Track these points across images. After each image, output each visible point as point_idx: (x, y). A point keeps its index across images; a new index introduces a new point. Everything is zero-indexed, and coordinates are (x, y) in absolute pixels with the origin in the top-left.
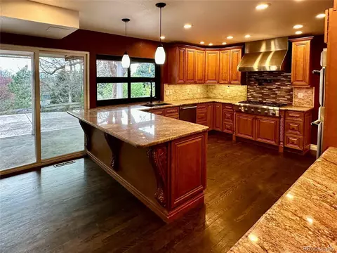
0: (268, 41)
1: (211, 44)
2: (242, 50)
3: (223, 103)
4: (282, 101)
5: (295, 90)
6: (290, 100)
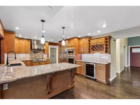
2: (31, 42)
3: (26, 61)
4: (41, 58)
5: (44, 54)
6: (43, 57)
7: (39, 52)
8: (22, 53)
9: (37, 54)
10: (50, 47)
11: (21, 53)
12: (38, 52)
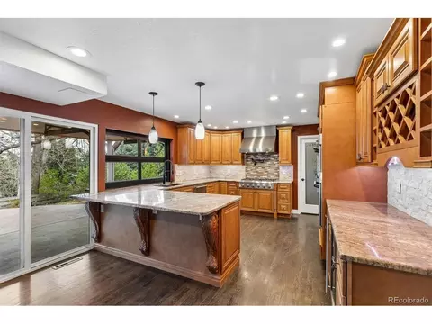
0: (259, 128)
1: (216, 128)
2: (242, 134)
3: (227, 182)
4: (272, 177)
5: (281, 168)
6: (278, 176)
7: (267, 161)
8: (226, 162)
9: (262, 165)
12: (262, 162)
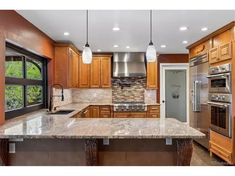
2: (112, 59)
3: (99, 106)
4: (138, 100)
5: (146, 91)
6: (143, 99)
8: (95, 86)
9: (128, 89)
10: (165, 67)
11: (93, 86)
